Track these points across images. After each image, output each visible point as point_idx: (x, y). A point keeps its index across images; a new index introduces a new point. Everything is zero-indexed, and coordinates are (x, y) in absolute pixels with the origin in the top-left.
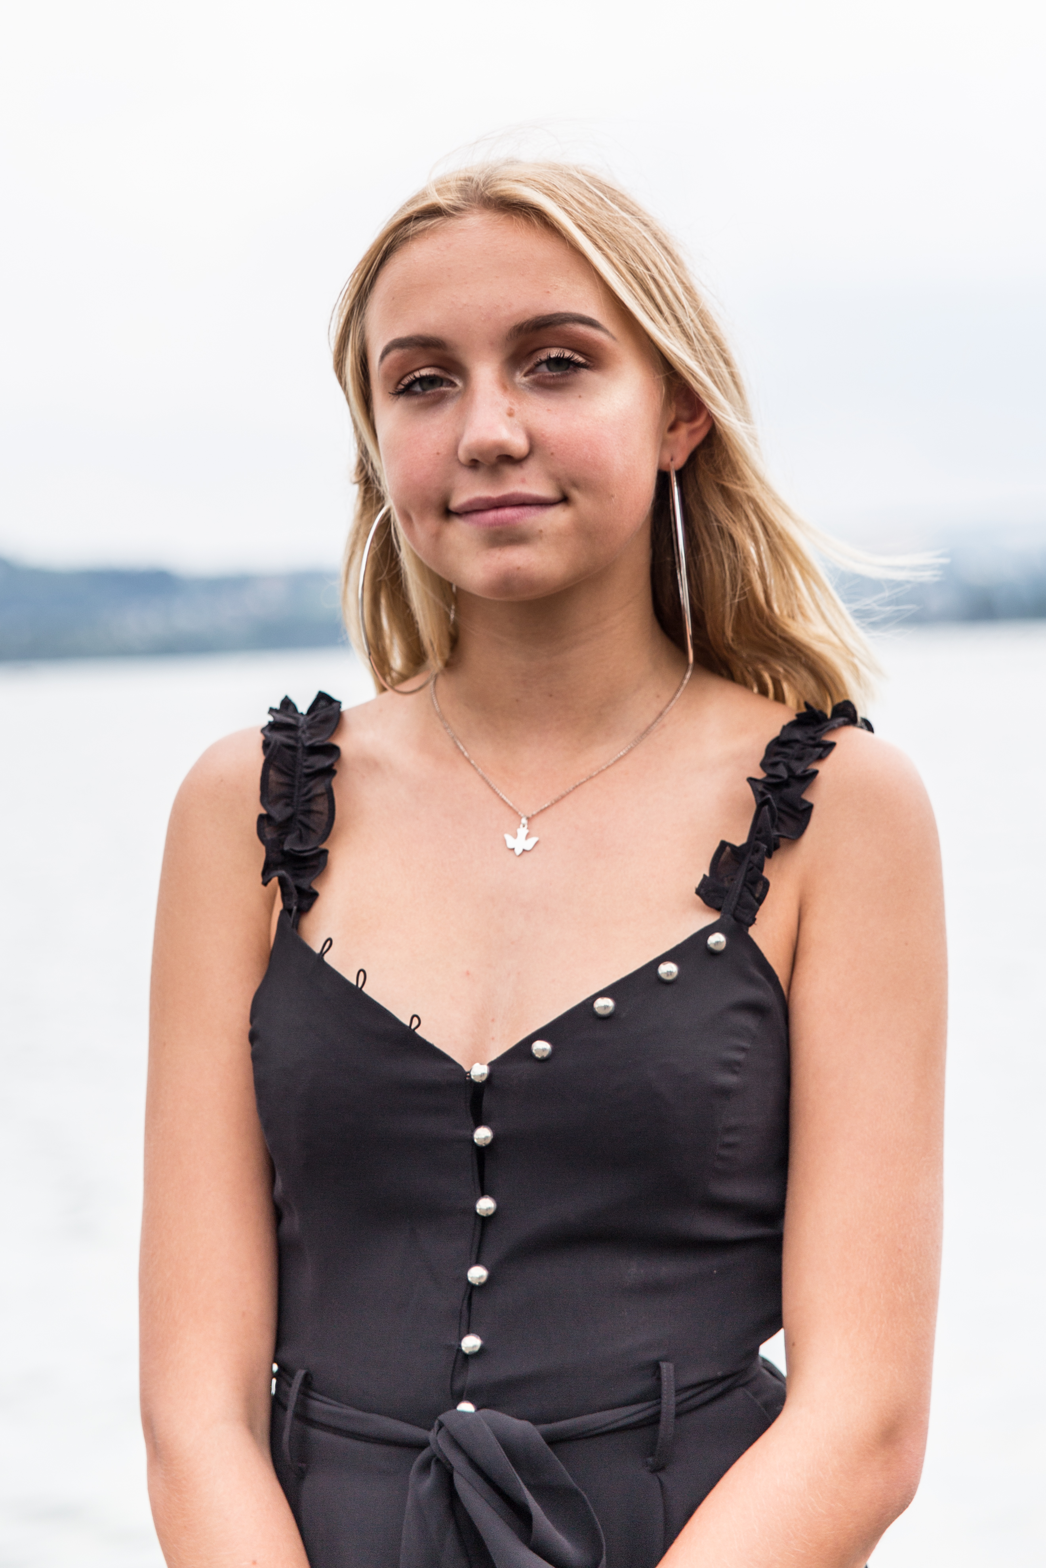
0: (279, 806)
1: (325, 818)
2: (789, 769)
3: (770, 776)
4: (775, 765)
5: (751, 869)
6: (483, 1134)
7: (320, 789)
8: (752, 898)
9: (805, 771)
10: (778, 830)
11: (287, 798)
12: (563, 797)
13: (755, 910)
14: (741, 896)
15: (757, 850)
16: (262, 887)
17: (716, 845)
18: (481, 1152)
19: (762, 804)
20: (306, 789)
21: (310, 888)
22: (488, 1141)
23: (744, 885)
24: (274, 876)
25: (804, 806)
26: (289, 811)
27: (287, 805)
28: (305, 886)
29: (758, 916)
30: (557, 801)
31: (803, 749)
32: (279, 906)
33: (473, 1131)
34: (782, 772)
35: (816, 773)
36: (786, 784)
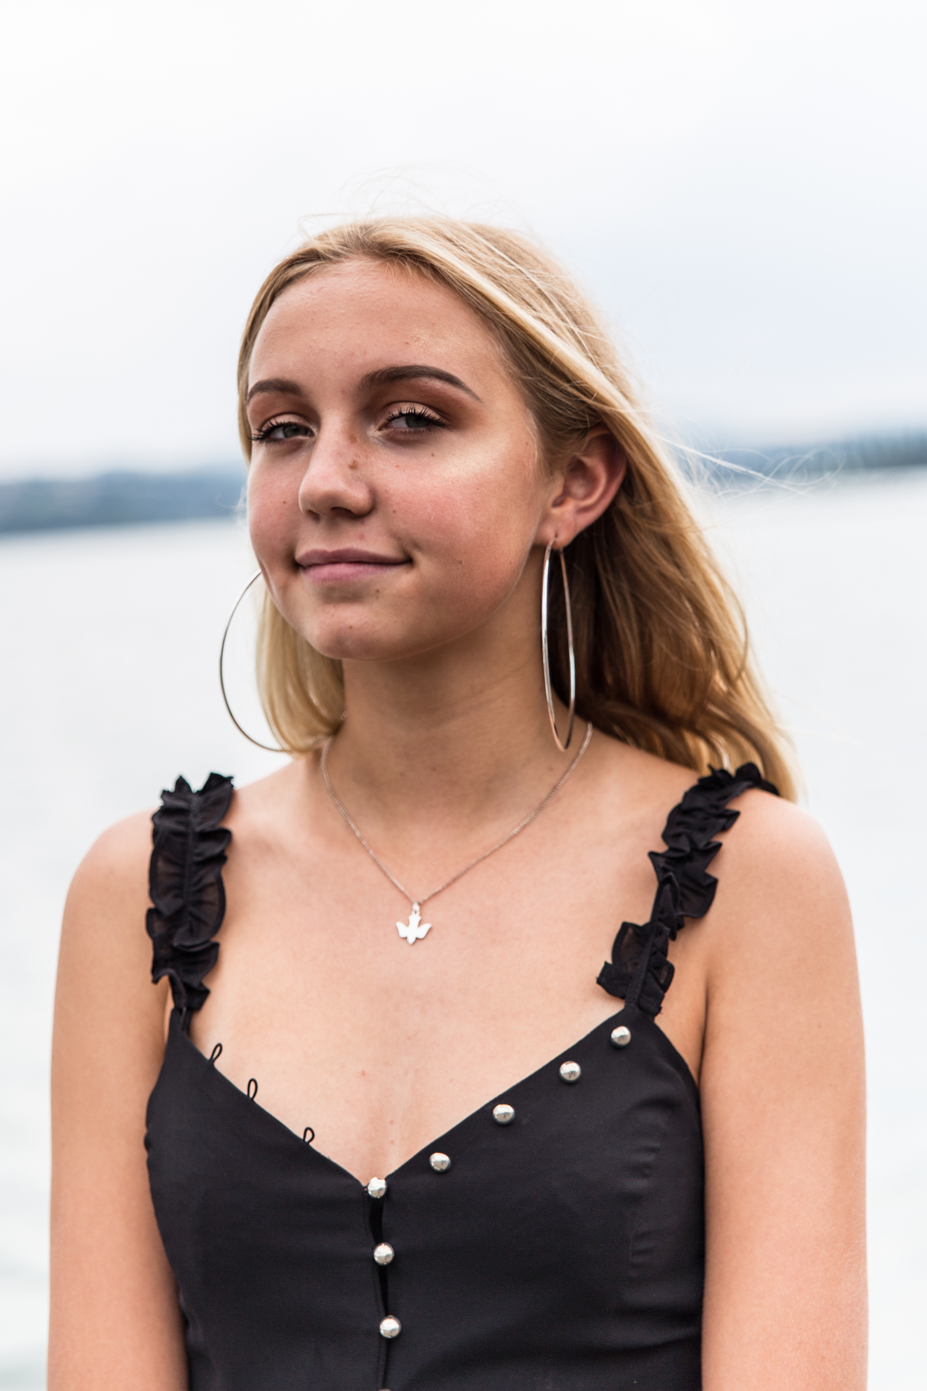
0: (168, 899)
1: (216, 908)
2: (692, 842)
3: (671, 849)
4: (677, 836)
5: (654, 954)
6: (383, 1252)
7: (210, 879)
8: (656, 985)
9: (709, 843)
10: (683, 909)
11: (177, 890)
12: (455, 880)
13: (661, 998)
14: (645, 983)
15: (660, 932)
16: (153, 986)
17: (617, 928)
18: (383, 1270)
19: (664, 882)
20: (195, 879)
21: (201, 985)
22: (390, 1259)
23: (648, 970)
24: (164, 975)
25: (708, 882)
26: (179, 902)
27: (176, 896)
28: (195, 984)
29: (664, 1004)
30: (449, 885)
31: (706, 819)
32: (170, 1005)
33: (373, 1249)
34: (684, 844)
35: (719, 845)
36: (689, 858)
